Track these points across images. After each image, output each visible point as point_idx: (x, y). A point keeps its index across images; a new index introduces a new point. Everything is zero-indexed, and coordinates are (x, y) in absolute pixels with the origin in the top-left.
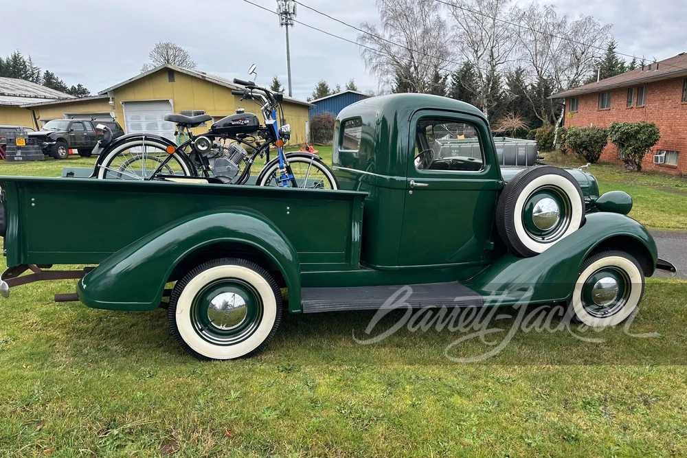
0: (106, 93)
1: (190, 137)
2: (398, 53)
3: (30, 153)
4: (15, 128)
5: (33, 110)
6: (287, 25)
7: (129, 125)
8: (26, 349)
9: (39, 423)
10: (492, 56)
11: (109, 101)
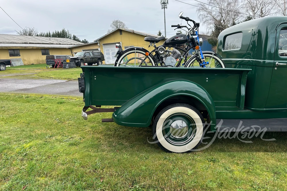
0: (97, 41)
1: (155, 48)
2: (215, 15)
3: (71, 65)
4: (66, 56)
5: (71, 49)
6: (164, 8)
7: (105, 53)
8: (89, 143)
9: (101, 178)
10: (262, 12)
11: (98, 44)
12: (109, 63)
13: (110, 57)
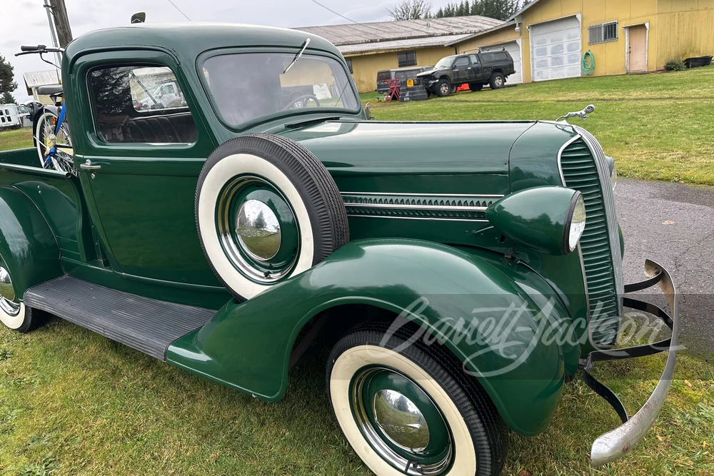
0: (514, 19)
3: (415, 93)
5: (456, 47)
7: (535, 49)
11: (515, 27)
12: (542, 78)
13: (546, 61)
